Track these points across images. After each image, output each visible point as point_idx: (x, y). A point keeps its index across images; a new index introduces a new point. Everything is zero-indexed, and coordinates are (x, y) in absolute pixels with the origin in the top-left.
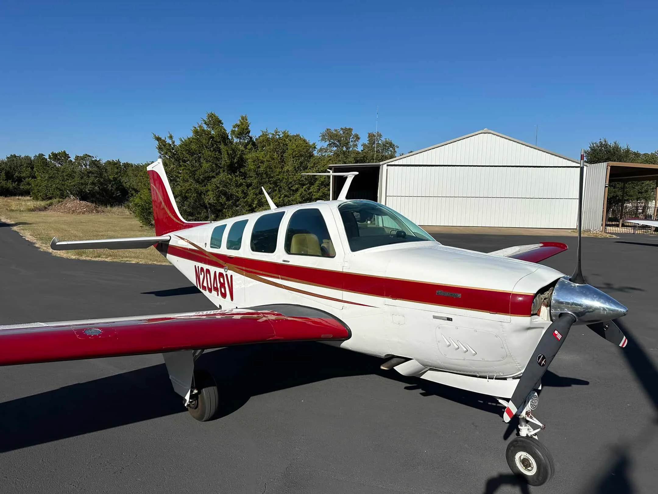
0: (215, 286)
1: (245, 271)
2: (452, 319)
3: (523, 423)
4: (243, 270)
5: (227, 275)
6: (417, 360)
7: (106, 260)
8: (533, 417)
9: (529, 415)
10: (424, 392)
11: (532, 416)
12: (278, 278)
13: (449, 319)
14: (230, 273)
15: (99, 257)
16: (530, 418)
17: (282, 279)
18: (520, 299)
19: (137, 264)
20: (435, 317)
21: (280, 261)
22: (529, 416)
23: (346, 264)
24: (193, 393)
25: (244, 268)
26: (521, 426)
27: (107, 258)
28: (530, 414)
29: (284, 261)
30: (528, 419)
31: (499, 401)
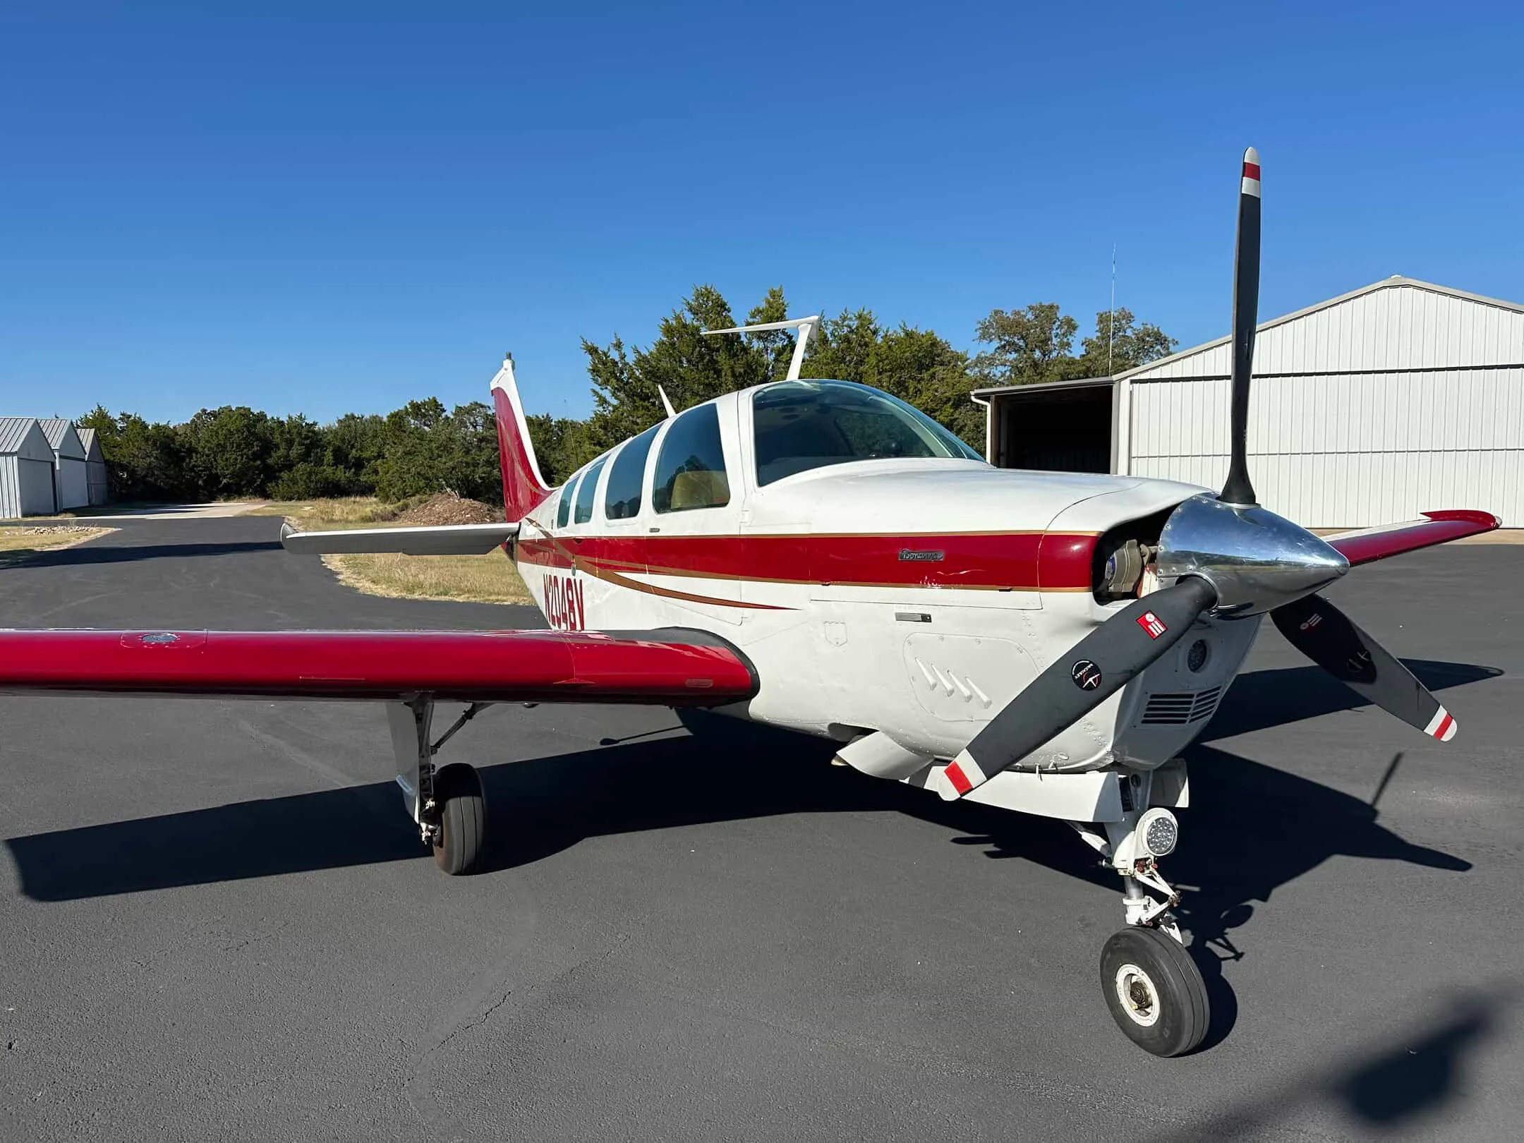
0: (564, 611)
1: (600, 565)
2: (930, 616)
3: (1134, 891)
4: (595, 564)
5: (575, 580)
6: (887, 732)
7: (457, 600)
8: (1158, 875)
9: (1149, 868)
10: (998, 849)
11: (1155, 872)
12: (643, 571)
13: (926, 618)
14: (580, 574)
15: (446, 595)
16: (1149, 877)
17: (651, 572)
18: (1076, 547)
19: (515, 605)
20: (900, 617)
21: (644, 533)
22: (1147, 872)
23: (747, 517)
24: (427, 808)
25: (597, 560)
26: (1129, 898)
27: (459, 595)
28: (1150, 866)
29: (652, 530)
30: (1142, 878)
31: (1083, 837)
